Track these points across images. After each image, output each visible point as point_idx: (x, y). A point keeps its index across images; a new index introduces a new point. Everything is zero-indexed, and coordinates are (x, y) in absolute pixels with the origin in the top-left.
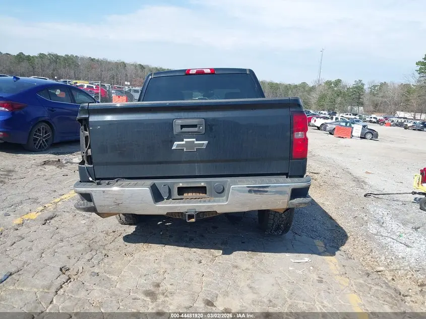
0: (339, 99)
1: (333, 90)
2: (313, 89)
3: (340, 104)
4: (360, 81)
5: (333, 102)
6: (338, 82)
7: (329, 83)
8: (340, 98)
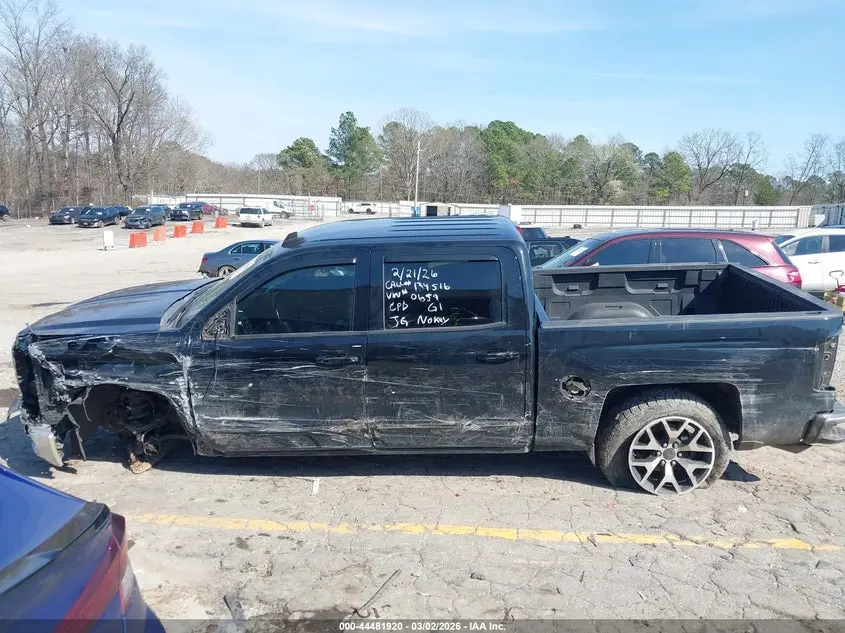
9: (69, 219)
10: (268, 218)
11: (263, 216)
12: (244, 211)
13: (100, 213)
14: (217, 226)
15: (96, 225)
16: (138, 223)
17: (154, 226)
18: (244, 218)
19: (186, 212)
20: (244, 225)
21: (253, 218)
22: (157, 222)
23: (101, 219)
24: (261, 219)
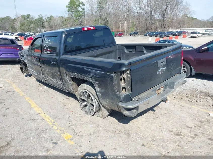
0: (32, 26)
1: (27, 20)
2: (15, 20)
3: (33, 28)
4: (41, 15)
5: (29, 27)
6: (28, 16)
7: (23, 16)
8: (32, 24)
9: (148, 35)
10: (199, 35)
11: (198, 34)
12: (192, 33)
13: (154, 34)
14: (183, 37)
15: (153, 36)
16: (162, 36)
17: (166, 37)
18: (192, 35)
19: (177, 33)
20: (191, 37)
21: (194, 35)
22: (168, 36)
23: (155, 35)
24: (197, 35)
